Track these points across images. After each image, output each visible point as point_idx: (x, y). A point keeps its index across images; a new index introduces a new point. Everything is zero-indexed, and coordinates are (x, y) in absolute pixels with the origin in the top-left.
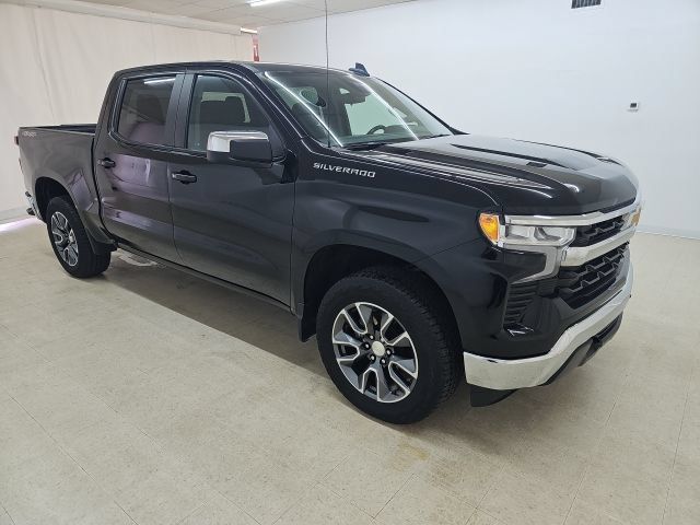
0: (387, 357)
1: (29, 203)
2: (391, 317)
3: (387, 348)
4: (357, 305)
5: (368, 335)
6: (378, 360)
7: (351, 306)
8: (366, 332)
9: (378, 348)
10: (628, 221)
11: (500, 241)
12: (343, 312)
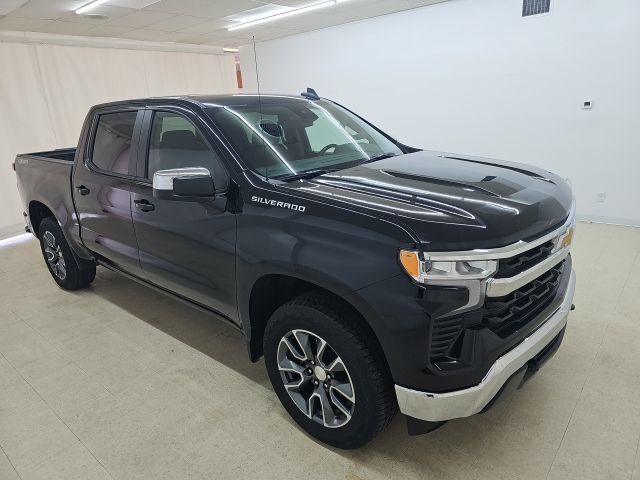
0: (327, 382)
1: (26, 221)
2: (324, 343)
3: (328, 373)
4: (294, 332)
5: (309, 361)
6: (321, 385)
7: (288, 334)
8: (306, 358)
9: (320, 373)
10: (558, 244)
11: (420, 277)
12: (283, 339)
